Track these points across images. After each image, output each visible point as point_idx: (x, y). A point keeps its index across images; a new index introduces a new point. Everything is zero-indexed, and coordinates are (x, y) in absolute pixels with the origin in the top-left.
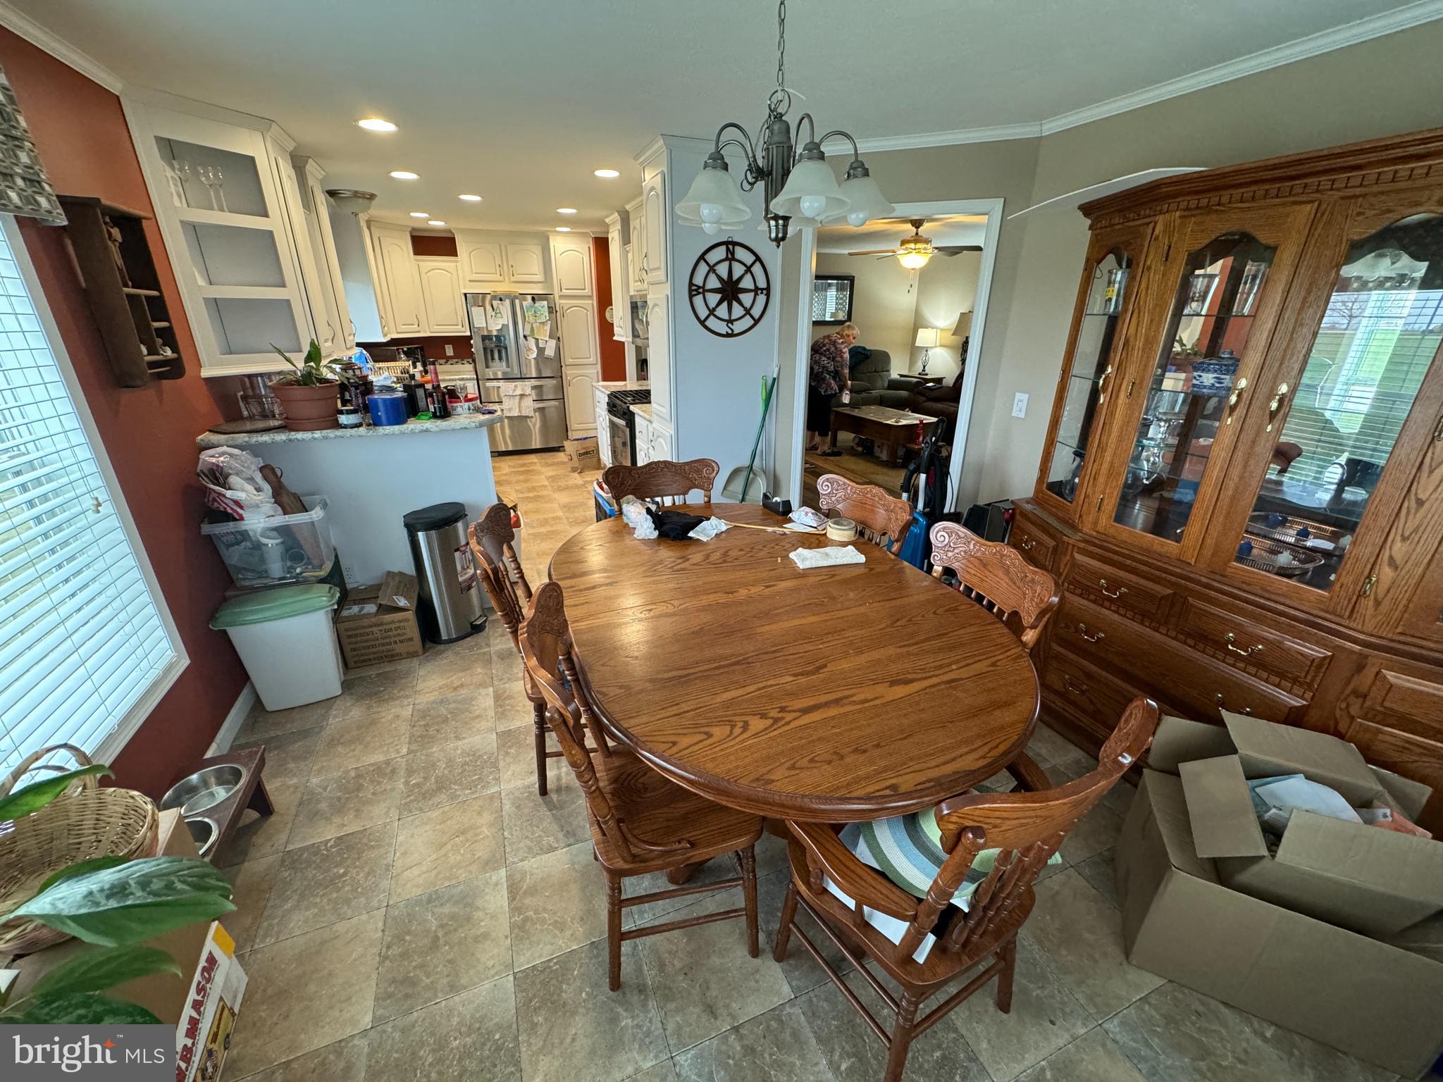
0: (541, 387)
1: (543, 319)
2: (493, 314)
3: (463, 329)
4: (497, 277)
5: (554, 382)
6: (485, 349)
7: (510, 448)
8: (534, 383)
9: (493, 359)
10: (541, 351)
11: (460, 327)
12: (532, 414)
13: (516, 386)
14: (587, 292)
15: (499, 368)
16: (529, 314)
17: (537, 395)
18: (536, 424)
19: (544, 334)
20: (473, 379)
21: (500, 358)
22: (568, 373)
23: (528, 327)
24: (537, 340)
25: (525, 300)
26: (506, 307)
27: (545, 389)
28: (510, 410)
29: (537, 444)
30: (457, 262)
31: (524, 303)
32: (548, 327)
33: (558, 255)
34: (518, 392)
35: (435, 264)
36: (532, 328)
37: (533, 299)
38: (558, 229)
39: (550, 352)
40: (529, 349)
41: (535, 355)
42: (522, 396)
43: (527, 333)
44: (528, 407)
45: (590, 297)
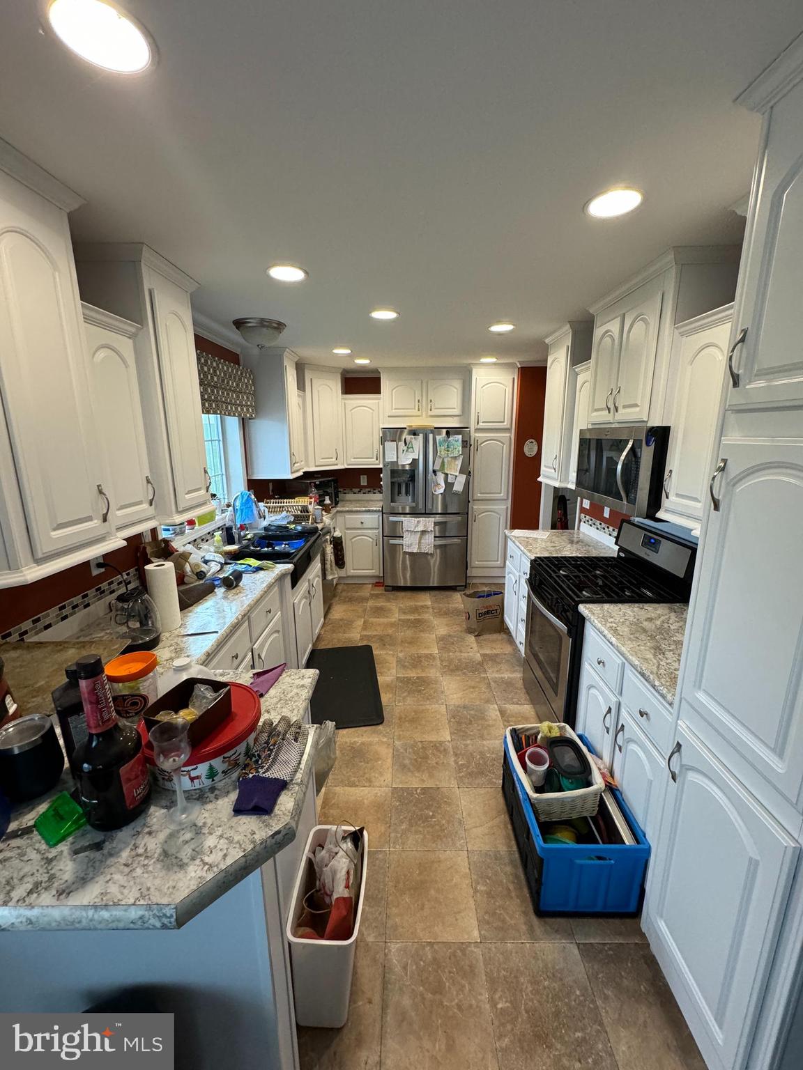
0: (445, 523)
1: (456, 454)
2: (405, 448)
3: (377, 462)
4: (415, 412)
5: (459, 518)
6: (393, 484)
7: (409, 584)
8: (438, 518)
9: (399, 493)
10: (449, 486)
11: (375, 459)
12: (431, 551)
13: (418, 522)
14: (506, 424)
15: (405, 502)
16: (442, 451)
17: (440, 532)
18: (435, 562)
19: (454, 469)
20: (379, 511)
21: (407, 493)
22: (475, 507)
23: (439, 462)
24: (447, 475)
25: (440, 434)
26: (418, 442)
27: (449, 526)
28: (409, 546)
29: (434, 582)
30: (380, 399)
31: (438, 438)
32: (459, 463)
33: (479, 386)
34: (420, 528)
35: (359, 401)
36: (443, 462)
37: (448, 434)
38: (484, 360)
39: (458, 487)
40: (438, 484)
41: (442, 491)
42: (423, 532)
43: (437, 468)
44: (429, 544)
45: (508, 430)
